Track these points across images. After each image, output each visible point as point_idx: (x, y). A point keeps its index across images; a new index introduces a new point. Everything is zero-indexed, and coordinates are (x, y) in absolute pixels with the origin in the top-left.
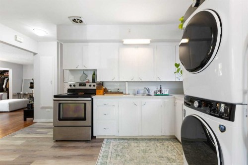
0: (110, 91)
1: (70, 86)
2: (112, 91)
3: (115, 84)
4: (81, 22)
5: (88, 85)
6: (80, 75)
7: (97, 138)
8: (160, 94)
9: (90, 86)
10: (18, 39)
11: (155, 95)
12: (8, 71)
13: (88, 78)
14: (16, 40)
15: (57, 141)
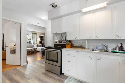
0: (75, 46)
1: (55, 42)
2: (77, 46)
3: (79, 41)
4: (56, 6)
5: (63, 42)
6: (60, 36)
7: (64, 74)
8: (119, 51)
9: (64, 42)
10: (38, 23)
11: (112, 52)
12: (43, 36)
13: (63, 38)
14: (37, 23)
15: (46, 70)
